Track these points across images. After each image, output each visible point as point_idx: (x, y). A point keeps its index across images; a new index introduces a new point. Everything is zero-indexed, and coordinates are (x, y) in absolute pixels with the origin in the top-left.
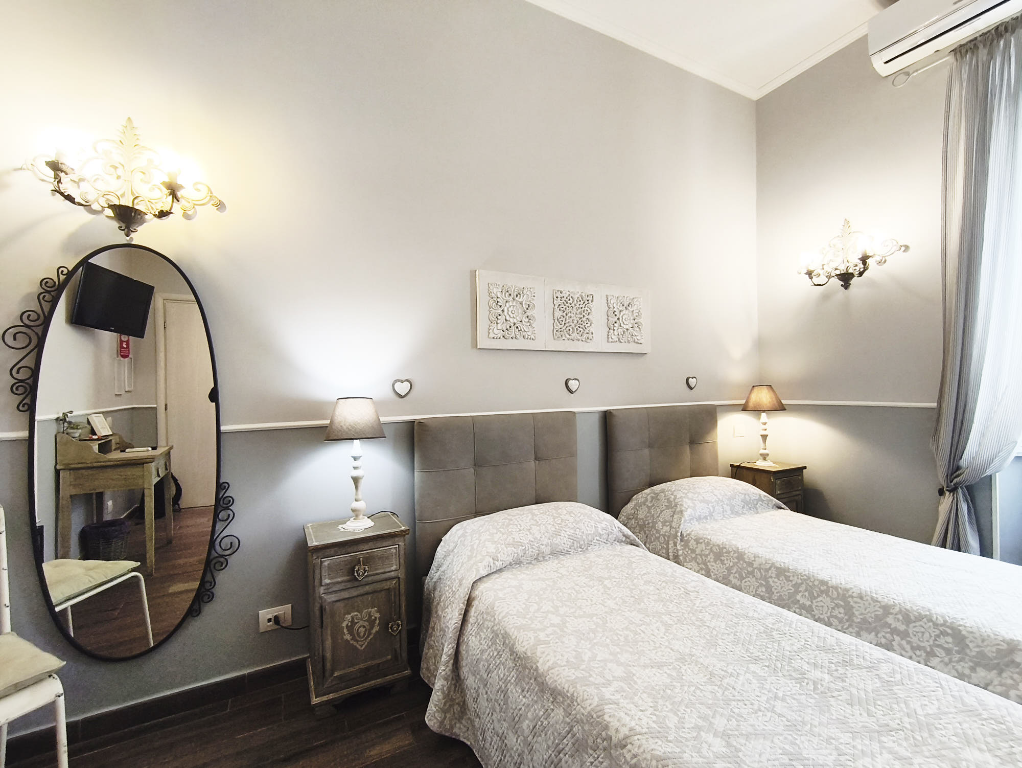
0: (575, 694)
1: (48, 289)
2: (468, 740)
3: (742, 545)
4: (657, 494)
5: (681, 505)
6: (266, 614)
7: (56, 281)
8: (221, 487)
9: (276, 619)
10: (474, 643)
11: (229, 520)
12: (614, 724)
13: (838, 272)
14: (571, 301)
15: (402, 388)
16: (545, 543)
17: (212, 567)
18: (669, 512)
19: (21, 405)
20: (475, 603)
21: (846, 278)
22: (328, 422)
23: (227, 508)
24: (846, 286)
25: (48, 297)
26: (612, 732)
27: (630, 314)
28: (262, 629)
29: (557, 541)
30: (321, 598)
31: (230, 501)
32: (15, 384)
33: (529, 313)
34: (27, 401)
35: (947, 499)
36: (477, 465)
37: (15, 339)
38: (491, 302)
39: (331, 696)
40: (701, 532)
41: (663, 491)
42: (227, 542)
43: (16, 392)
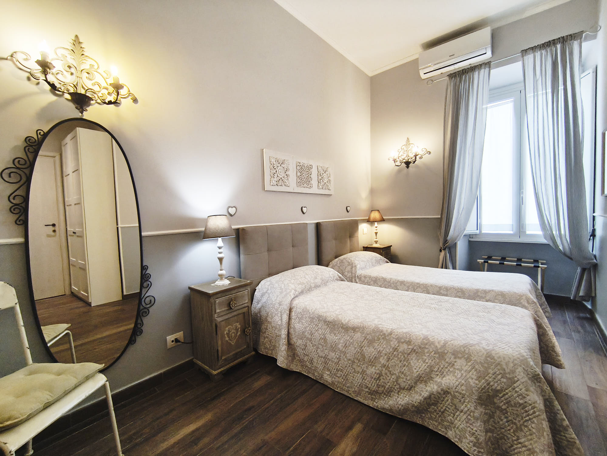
0: (364, 326)
1: (31, 144)
2: (298, 370)
3: (384, 276)
4: (342, 260)
5: (355, 263)
6: (170, 338)
7: (37, 139)
8: (144, 268)
9: (177, 340)
10: (298, 326)
11: (149, 287)
12: (385, 329)
13: (405, 161)
14: (304, 168)
15: (232, 211)
16: (312, 282)
17: (141, 315)
18: (350, 267)
19: (18, 221)
20: (294, 310)
21: (408, 163)
22: (203, 229)
23: (147, 280)
24: (408, 167)
25: (31, 150)
26: (385, 332)
27: (327, 175)
28: (169, 347)
29: (317, 281)
30: (215, 320)
31: (149, 276)
32: (12, 207)
33: (287, 173)
34: (22, 218)
35: (443, 253)
36: (269, 250)
37: (10, 176)
38: (271, 166)
39: (222, 369)
40: (365, 274)
41: (344, 259)
42: (148, 300)
43: (13, 211)
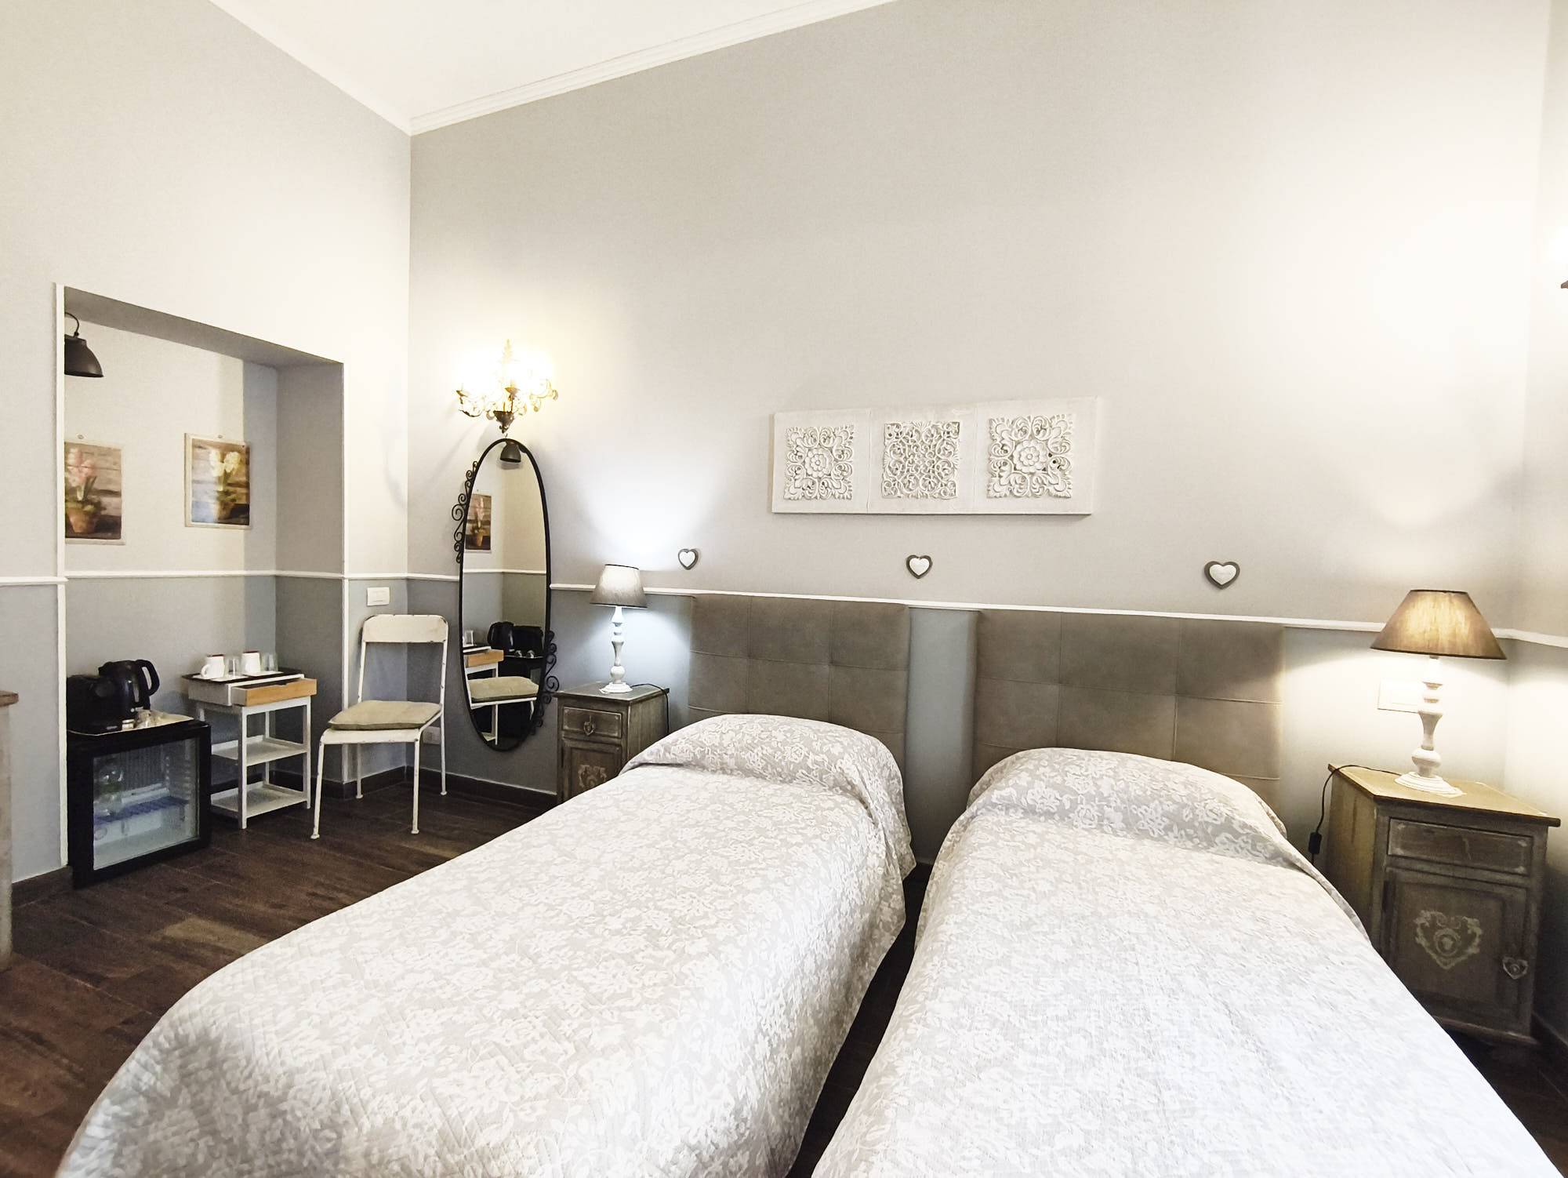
8: (548, 635)
14: (915, 438)
15: (688, 559)
22: (594, 587)
27: (1040, 447)
32: (456, 544)
33: (842, 462)
34: (460, 556)
36: (751, 655)
38: (790, 452)
42: (550, 681)
43: (456, 549)
